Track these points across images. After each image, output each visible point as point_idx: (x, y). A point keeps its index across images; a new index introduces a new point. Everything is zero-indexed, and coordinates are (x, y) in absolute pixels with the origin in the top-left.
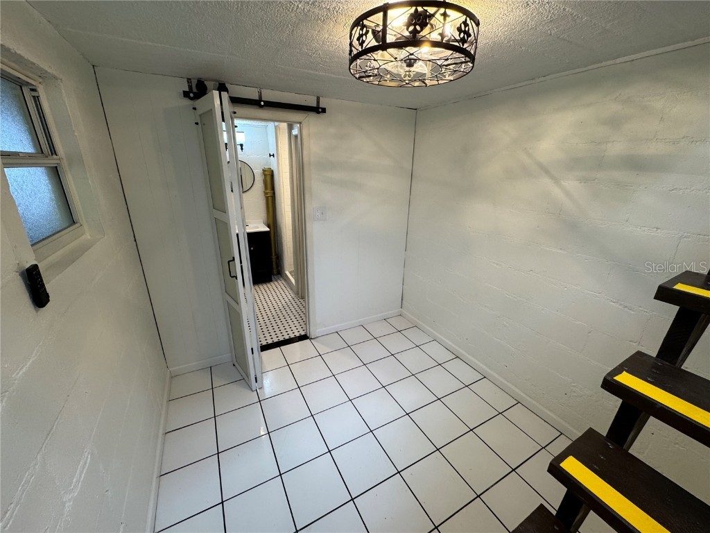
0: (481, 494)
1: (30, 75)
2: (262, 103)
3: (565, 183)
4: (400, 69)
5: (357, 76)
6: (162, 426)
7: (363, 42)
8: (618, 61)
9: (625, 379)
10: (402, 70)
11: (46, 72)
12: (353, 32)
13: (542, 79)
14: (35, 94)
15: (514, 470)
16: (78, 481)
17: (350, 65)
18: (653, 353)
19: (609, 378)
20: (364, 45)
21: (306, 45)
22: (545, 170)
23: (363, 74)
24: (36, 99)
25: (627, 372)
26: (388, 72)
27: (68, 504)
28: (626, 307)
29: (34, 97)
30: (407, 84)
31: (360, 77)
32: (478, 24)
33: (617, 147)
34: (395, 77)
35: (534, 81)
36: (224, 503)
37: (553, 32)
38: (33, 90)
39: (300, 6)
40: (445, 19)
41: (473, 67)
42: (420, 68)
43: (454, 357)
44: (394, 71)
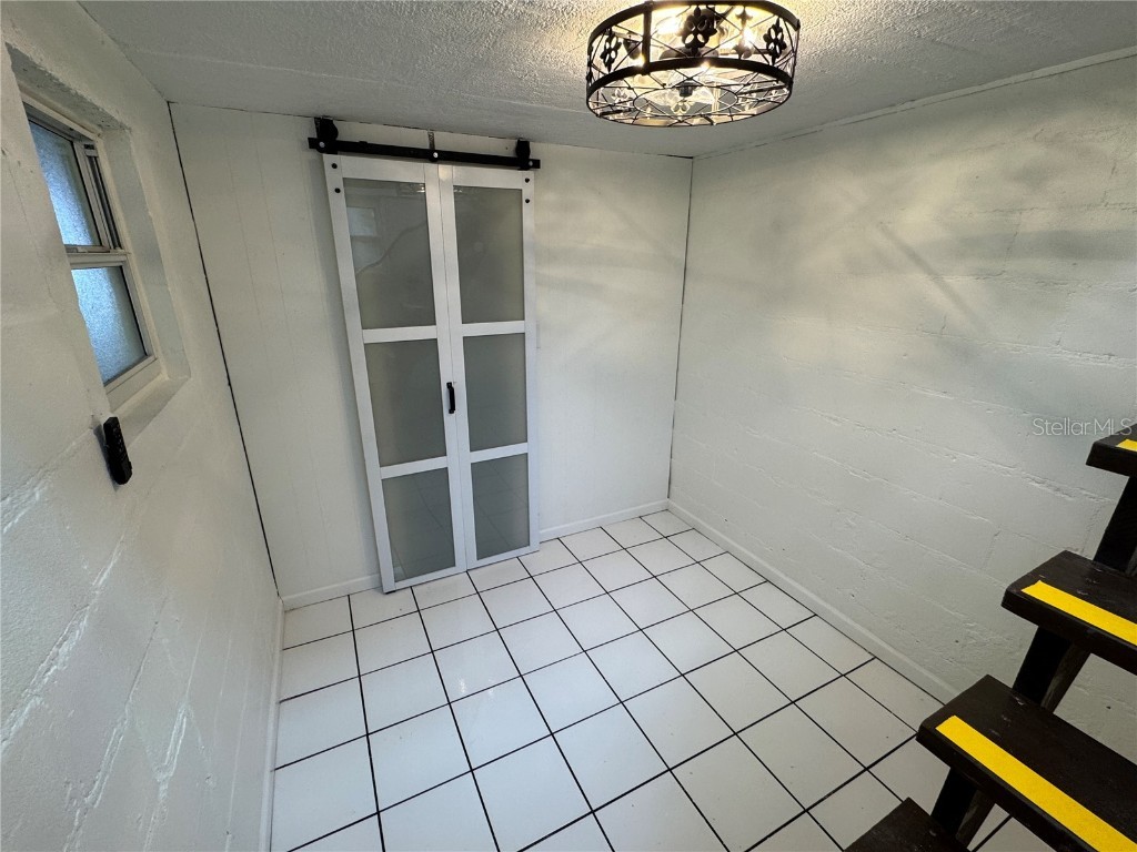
0: (811, 807)
1: (88, 124)
2: (436, 155)
3: (949, 280)
4: (668, 99)
5: (599, 112)
6: (274, 690)
7: (612, 61)
8: (1038, 73)
9: (1041, 592)
10: (672, 99)
11: (112, 118)
12: (595, 44)
13: (908, 105)
14: (91, 153)
15: (867, 769)
16: (172, 755)
17: (588, 97)
18: (1090, 553)
19: (1014, 591)
20: (614, 66)
21: (514, 63)
22: (915, 257)
23: (609, 109)
24: (93, 161)
25: (1044, 581)
26: (649, 103)
27: (163, 787)
28: (1058, 490)
29: (90, 158)
30: (680, 121)
31: (603, 114)
32: (797, 27)
33: (1039, 218)
34: (659, 111)
35: (893, 109)
36: (381, 814)
37: (923, 33)
38: (87, 147)
39: (510, 6)
40: (744, 22)
41: (790, 95)
42: (702, 97)
43: (761, 580)
44: (660, 102)
